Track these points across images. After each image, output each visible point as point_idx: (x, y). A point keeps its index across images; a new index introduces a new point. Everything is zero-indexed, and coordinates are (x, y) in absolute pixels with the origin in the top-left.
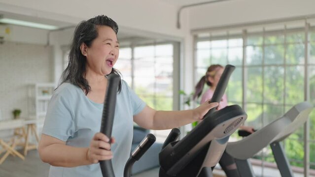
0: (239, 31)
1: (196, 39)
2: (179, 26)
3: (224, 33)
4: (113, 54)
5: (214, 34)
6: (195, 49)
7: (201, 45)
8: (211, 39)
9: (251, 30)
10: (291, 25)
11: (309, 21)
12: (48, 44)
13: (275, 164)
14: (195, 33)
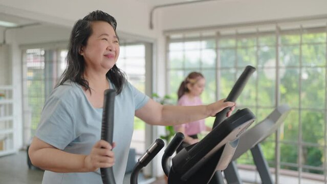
0: (212, 33)
1: (168, 40)
2: (151, 26)
3: (197, 34)
4: (110, 50)
5: (188, 35)
6: (167, 51)
7: (173, 46)
8: (184, 40)
9: (224, 32)
10: (262, 29)
11: (279, 25)
12: (4, 42)
13: (254, 167)
14: (167, 34)
